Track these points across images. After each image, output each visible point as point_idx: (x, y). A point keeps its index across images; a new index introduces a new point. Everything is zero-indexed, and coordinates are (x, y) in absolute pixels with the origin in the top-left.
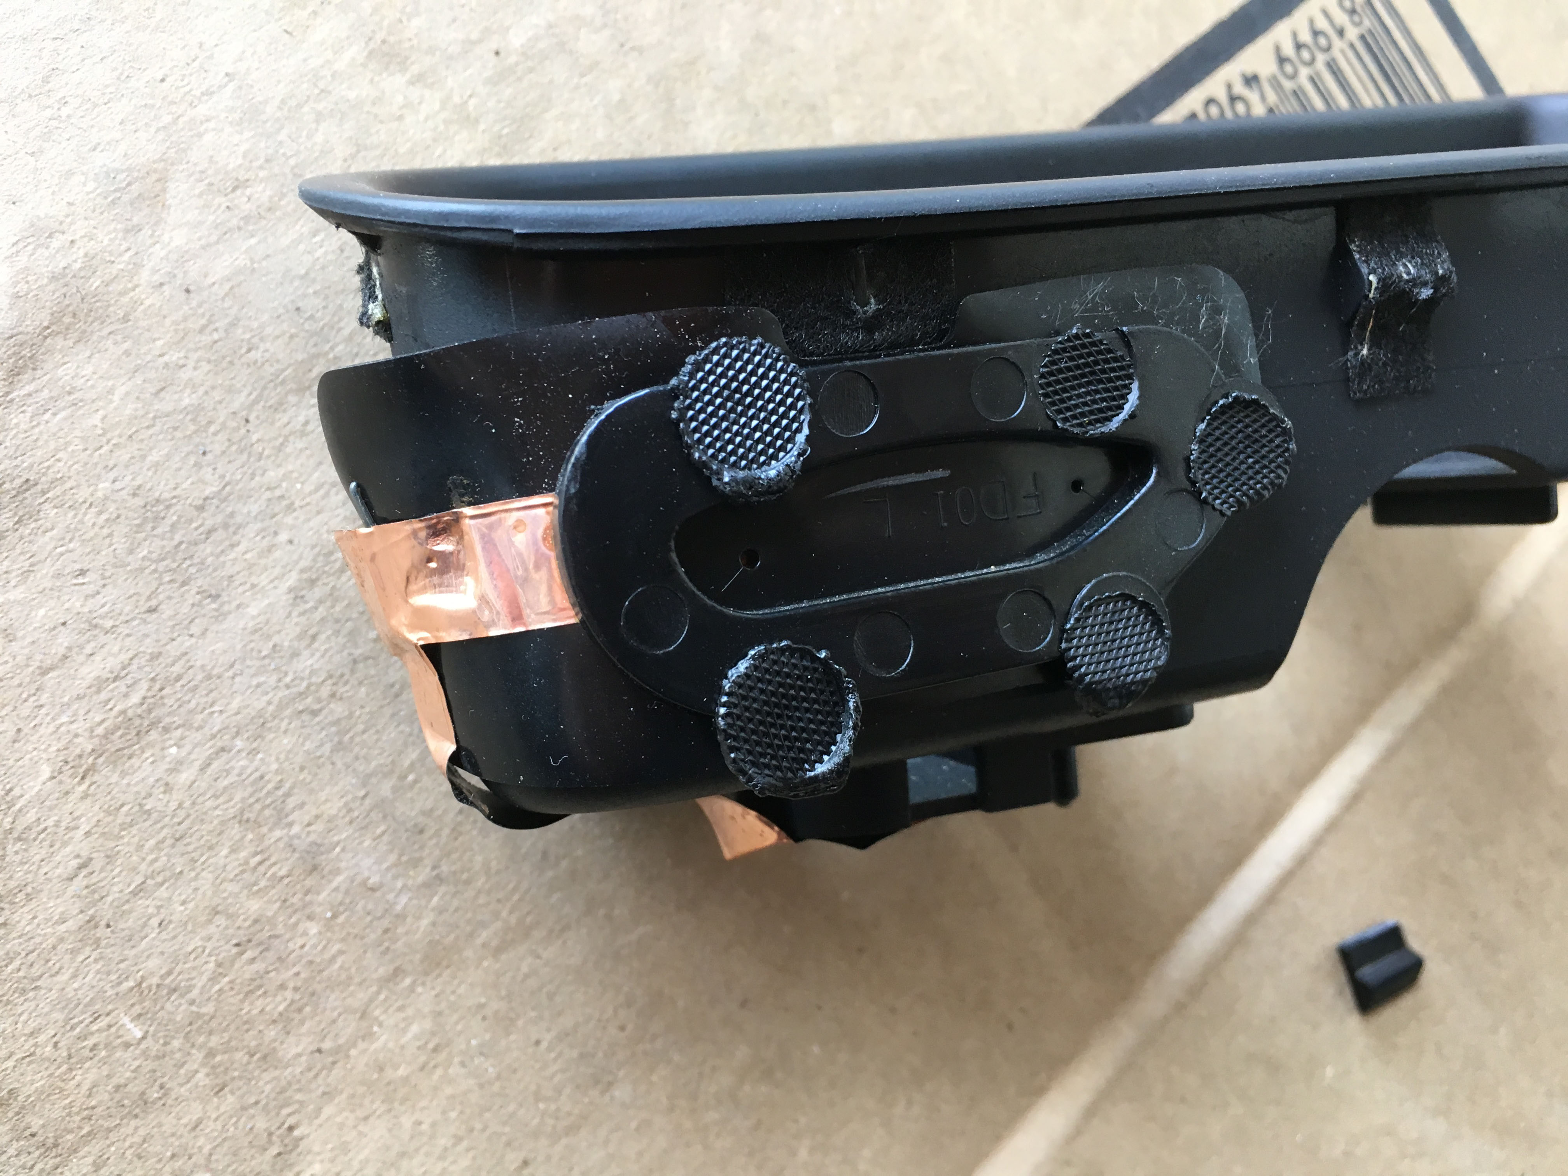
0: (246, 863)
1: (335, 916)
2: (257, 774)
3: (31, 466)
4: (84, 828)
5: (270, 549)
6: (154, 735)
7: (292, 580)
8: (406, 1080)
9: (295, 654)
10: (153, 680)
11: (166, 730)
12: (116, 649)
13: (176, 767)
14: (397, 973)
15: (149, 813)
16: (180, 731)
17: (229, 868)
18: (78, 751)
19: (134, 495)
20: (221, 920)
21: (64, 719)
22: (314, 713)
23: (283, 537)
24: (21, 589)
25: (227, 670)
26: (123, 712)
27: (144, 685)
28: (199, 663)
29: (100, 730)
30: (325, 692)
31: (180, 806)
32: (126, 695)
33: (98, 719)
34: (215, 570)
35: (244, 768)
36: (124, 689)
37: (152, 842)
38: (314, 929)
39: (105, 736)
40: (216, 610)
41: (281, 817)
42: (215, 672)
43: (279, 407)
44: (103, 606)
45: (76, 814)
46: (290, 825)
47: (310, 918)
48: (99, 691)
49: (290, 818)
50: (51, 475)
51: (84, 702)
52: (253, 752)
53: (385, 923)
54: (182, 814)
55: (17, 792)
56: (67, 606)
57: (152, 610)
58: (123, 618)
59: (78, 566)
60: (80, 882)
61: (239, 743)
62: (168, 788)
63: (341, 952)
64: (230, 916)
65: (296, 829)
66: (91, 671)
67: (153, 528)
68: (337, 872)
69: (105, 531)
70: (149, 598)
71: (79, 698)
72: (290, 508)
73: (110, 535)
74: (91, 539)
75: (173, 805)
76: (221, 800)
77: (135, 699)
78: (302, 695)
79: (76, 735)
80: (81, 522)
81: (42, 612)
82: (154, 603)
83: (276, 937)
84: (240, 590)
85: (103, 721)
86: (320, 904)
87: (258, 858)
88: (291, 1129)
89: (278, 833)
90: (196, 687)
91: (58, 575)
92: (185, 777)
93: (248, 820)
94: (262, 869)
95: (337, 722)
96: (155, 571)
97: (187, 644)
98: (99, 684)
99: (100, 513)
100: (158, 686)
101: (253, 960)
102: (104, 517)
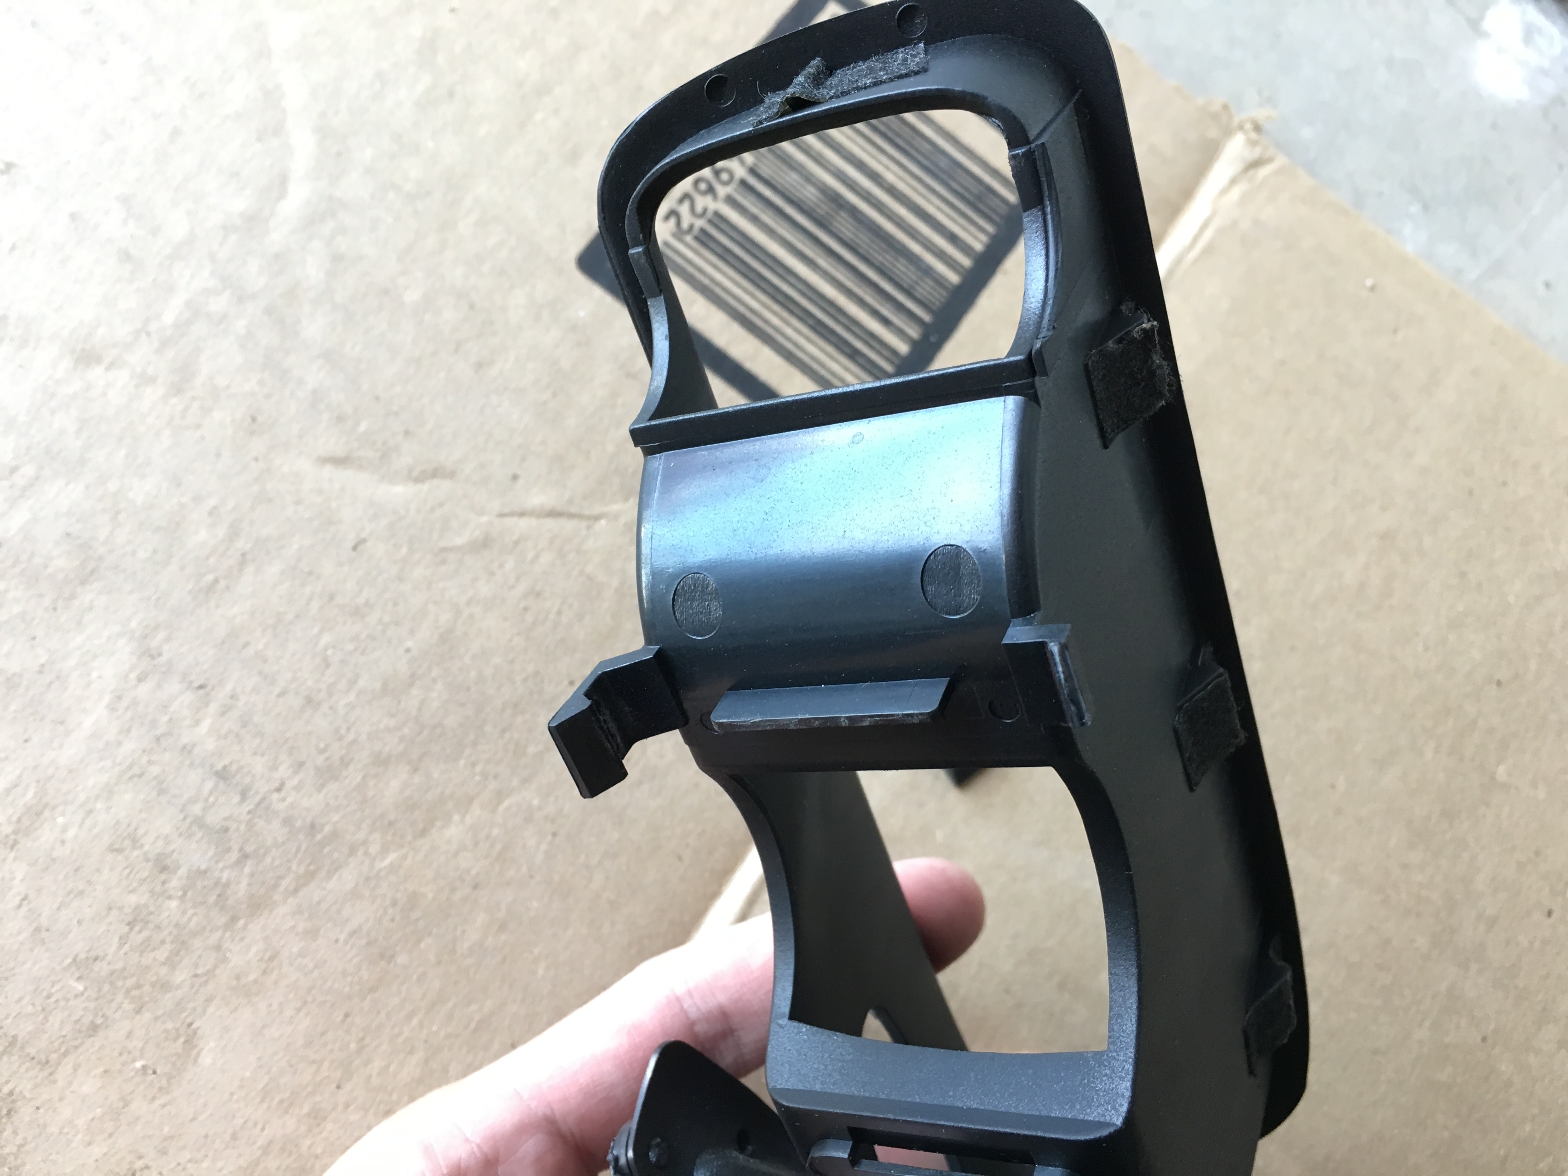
0: (121, 874)
2: (114, 821)
4: (20, 877)
8: (255, 981)
10: (37, 781)
12: (11, 769)
14: (234, 919)
16: (61, 807)
17: (111, 880)
18: (4, 834)
25: (80, 764)
26: (25, 804)
27: (33, 786)
31: (73, 851)
32: (24, 795)
33: (11, 812)
34: (58, 706)
35: (105, 819)
36: (22, 791)
37: (61, 876)
39: (18, 820)
40: (65, 730)
42: (73, 767)
45: (12, 871)
46: (142, 846)
48: (7, 796)
49: (141, 842)
52: (109, 809)
53: (218, 891)
54: (75, 855)
57: (26, 741)
58: (11, 750)
60: (24, 909)
61: (99, 806)
62: (63, 842)
64: (119, 908)
65: (146, 848)
67: (15, 692)
68: (178, 867)
70: (23, 734)
75: (68, 851)
76: (96, 842)
77: (30, 795)
82: (27, 736)
84: (76, 714)
85: (14, 813)
86: (174, 889)
87: (127, 871)
88: (190, 1025)
89: (136, 853)
90: (64, 779)
92: (71, 833)
93: (116, 850)
94: (132, 876)
96: (23, 717)
97: (53, 755)
98: (6, 792)
100: (41, 785)
101: (140, 931)
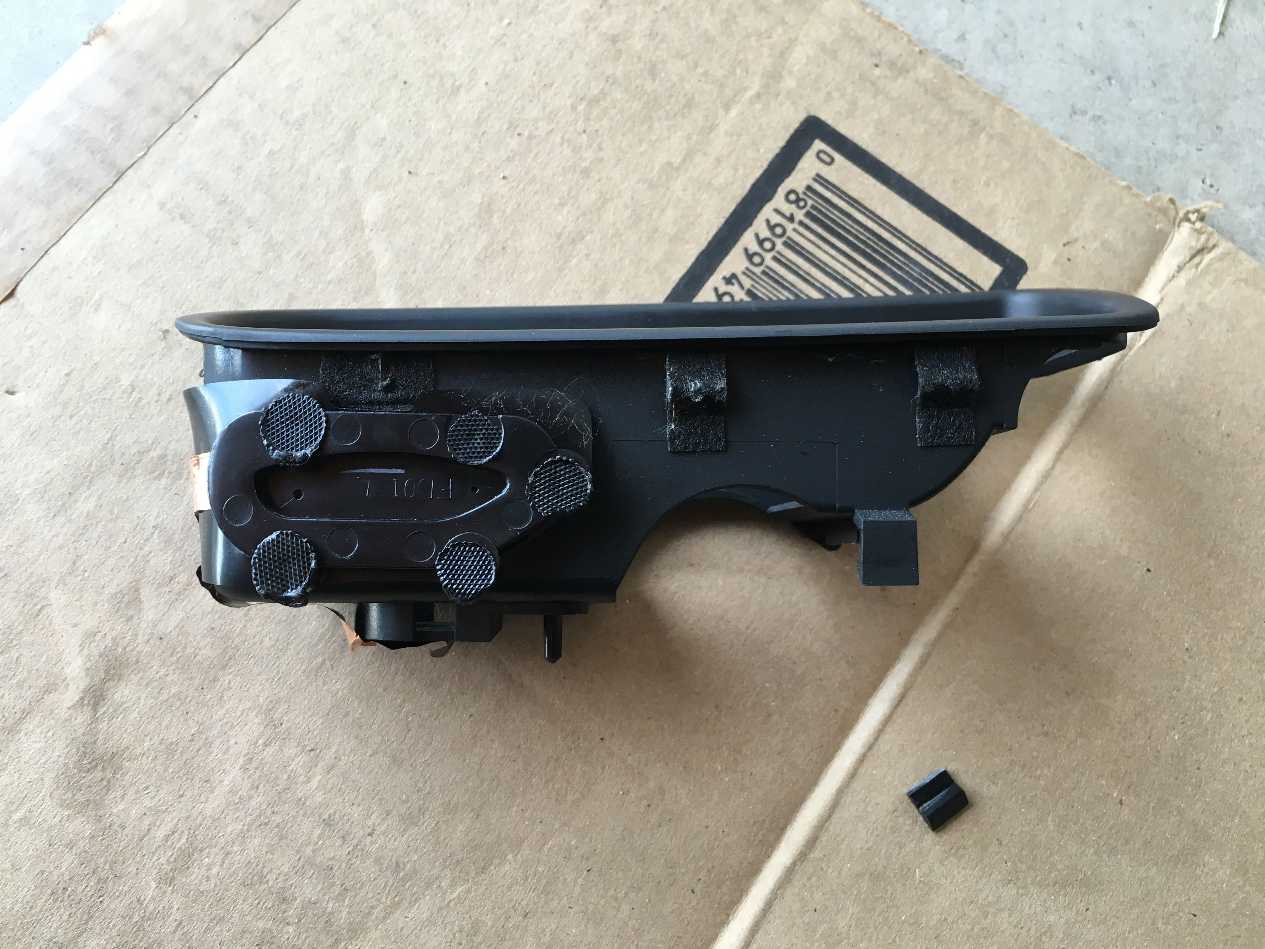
0: (252, 904)
1: (299, 921)
2: (247, 861)
3: (113, 746)
4: (176, 906)
5: (228, 749)
6: (196, 855)
7: (241, 761)
9: (251, 797)
10: (189, 829)
11: (201, 851)
12: (170, 819)
13: (209, 868)
15: (202, 892)
16: (207, 850)
17: (244, 910)
18: (164, 872)
19: (161, 744)
20: (248, 935)
21: (155, 858)
22: (266, 824)
23: (232, 742)
24: (123, 804)
25: (221, 815)
26: (180, 848)
27: (186, 833)
28: (208, 815)
29: (172, 860)
30: (269, 811)
31: (216, 886)
32: (179, 840)
33: (170, 854)
34: (205, 768)
35: (240, 860)
36: (178, 837)
37: (207, 906)
38: (291, 929)
39: (175, 861)
40: (210, 787)
41: (262, 878)
42: (216, 817)
43: (215, 679)
44: (159, 801)
45: (171, 901)
46: (268, 881)
47: (288, 924)
48: (167, 841)
49: (267, 878)
50: (123, 746)
51: (162, 848)
52: (243, 850)
54: (217, 889)
55: (142, 899)
56: (144, 805)
57: (181, 796)
58: (170, 803)
59: (144, 785)
60: (179, 932)
61: (235, 849)
62: (208, 879)
63: (307, 937)
64: (250, 932)
65: (271, 883)
66: (161, 833)
67: (173, 757)
68: (295, 899)
69: (152, 765)
70: (179, 791)
71: (159, 847)
72: (232, 727)
73: (155, 766)
74: (147, 771)
75: (213, 885)
76: (233, 878)
77: (184, 840)
78: (259, 816)
79: (162, 865)
80: (141, 764)
81: (134, 811)
82: (181, 792)
83: (275, 937)
84: (218, 774)
85: (172, 855)
86: (291, 916)
89: (263, 887)
90: (210, 827)
91: (137, 792)
92: (214, 871)
93: (248, 885)
95: (278, 826)
96: (178, 778)
97: (201, 807)
98: (167, 838)
99: (148, 758)
100: (192, 831)
102: (150, 758)
